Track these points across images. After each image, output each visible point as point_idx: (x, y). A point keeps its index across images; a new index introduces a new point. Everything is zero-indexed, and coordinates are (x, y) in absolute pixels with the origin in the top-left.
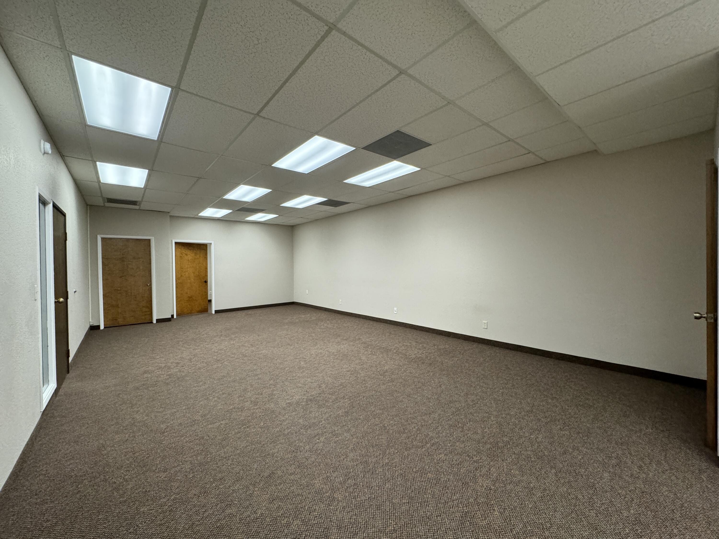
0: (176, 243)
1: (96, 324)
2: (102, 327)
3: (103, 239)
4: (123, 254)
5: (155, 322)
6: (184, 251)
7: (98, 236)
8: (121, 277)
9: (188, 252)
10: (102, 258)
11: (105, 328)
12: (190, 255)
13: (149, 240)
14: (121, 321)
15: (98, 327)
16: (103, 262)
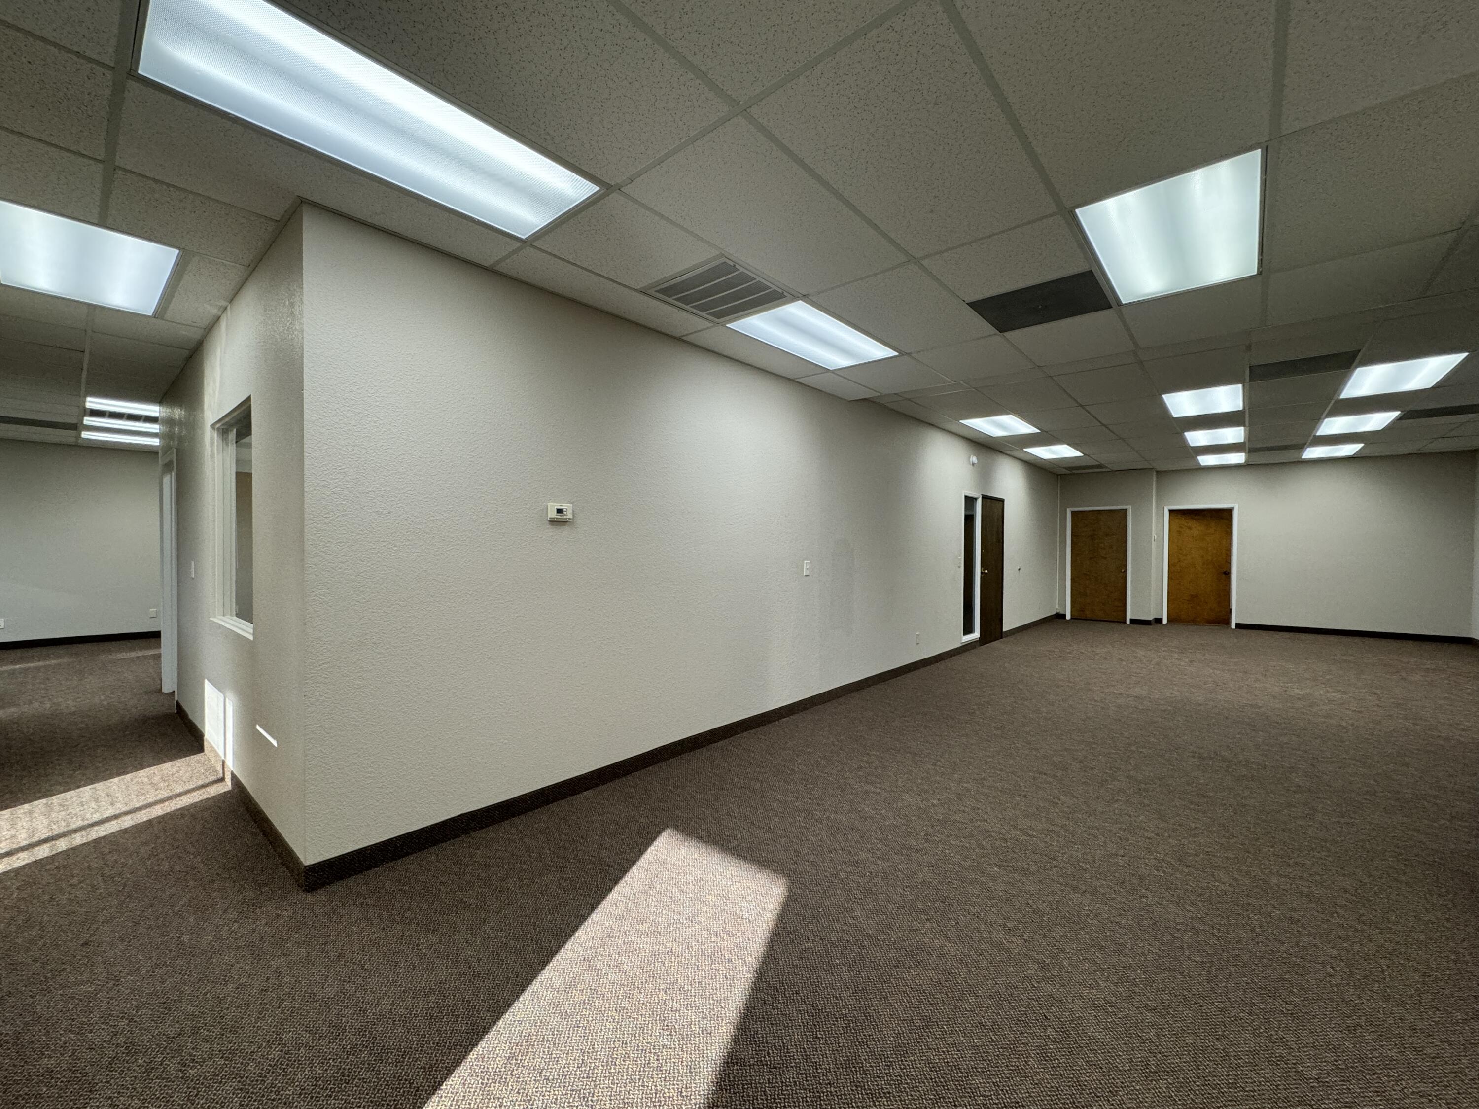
0: (1171, 511)
1: (1062, 612)
2: (1068, 617)
3: (1073, 512)
4: (1094, 531)
5: (1128, 622)
6: (1184, 521)
7: (1068, 509)
8: (1091, 559)
9: (1193, 524)
10: (1072, 535)
11: (1071, 618)
12: (1196, 528)
13: (1126, 510)
14: (1088, 613)
15: (1064, 616)
16: (1072, 540)
